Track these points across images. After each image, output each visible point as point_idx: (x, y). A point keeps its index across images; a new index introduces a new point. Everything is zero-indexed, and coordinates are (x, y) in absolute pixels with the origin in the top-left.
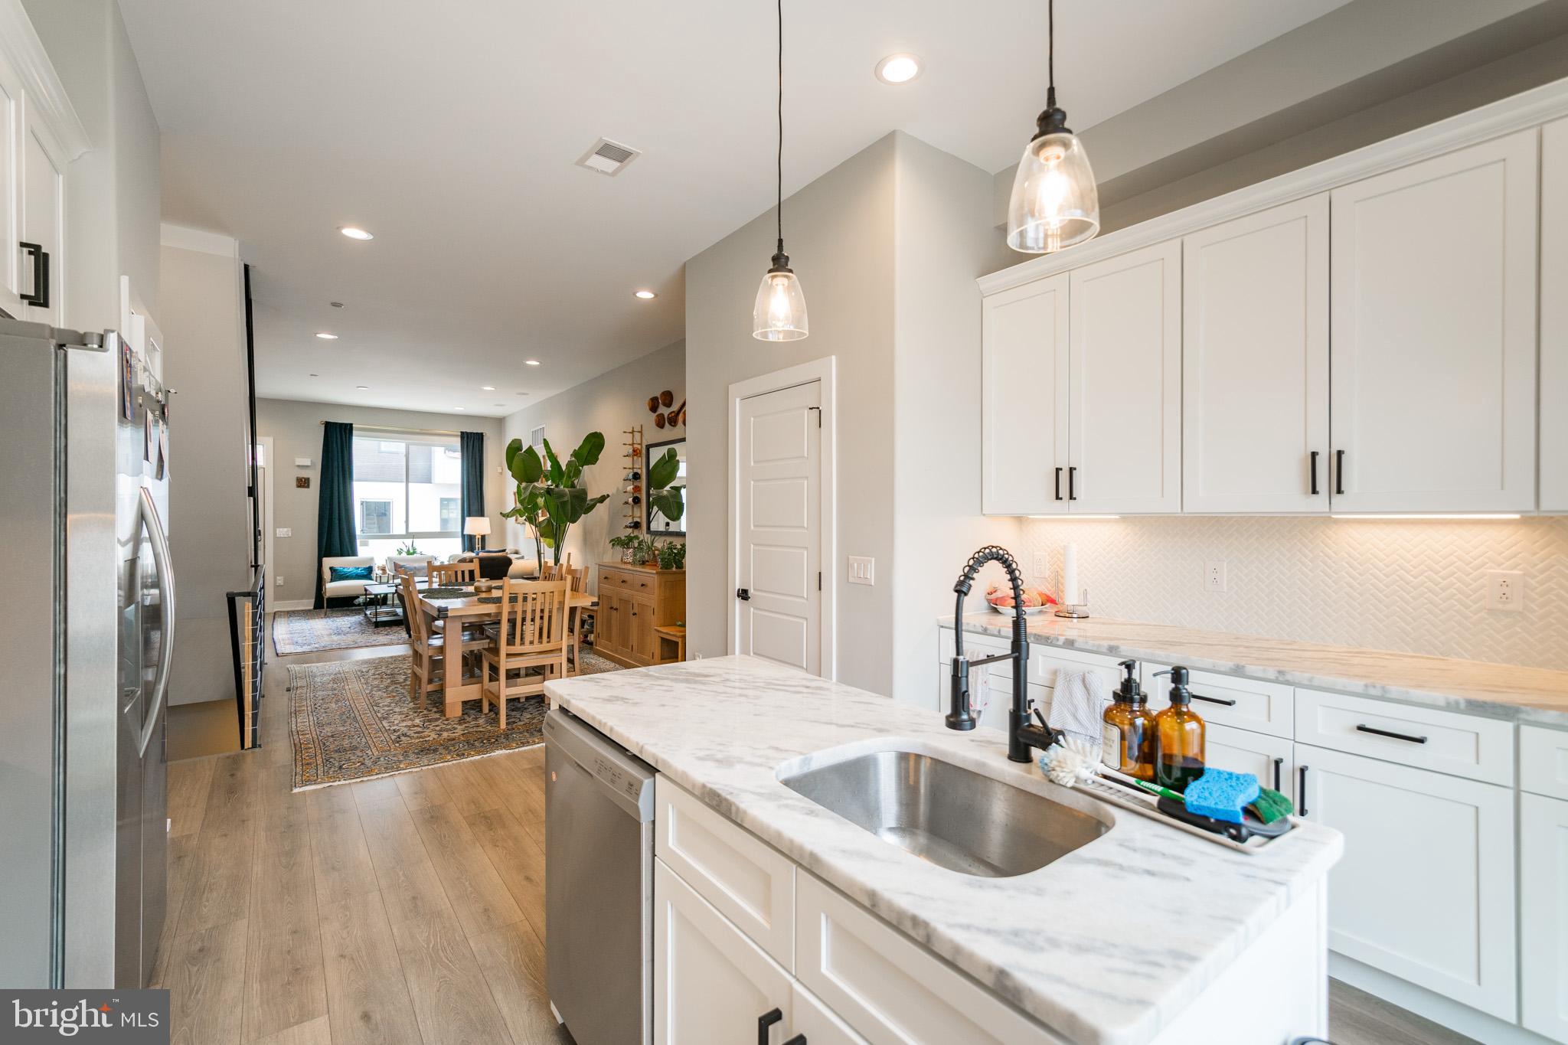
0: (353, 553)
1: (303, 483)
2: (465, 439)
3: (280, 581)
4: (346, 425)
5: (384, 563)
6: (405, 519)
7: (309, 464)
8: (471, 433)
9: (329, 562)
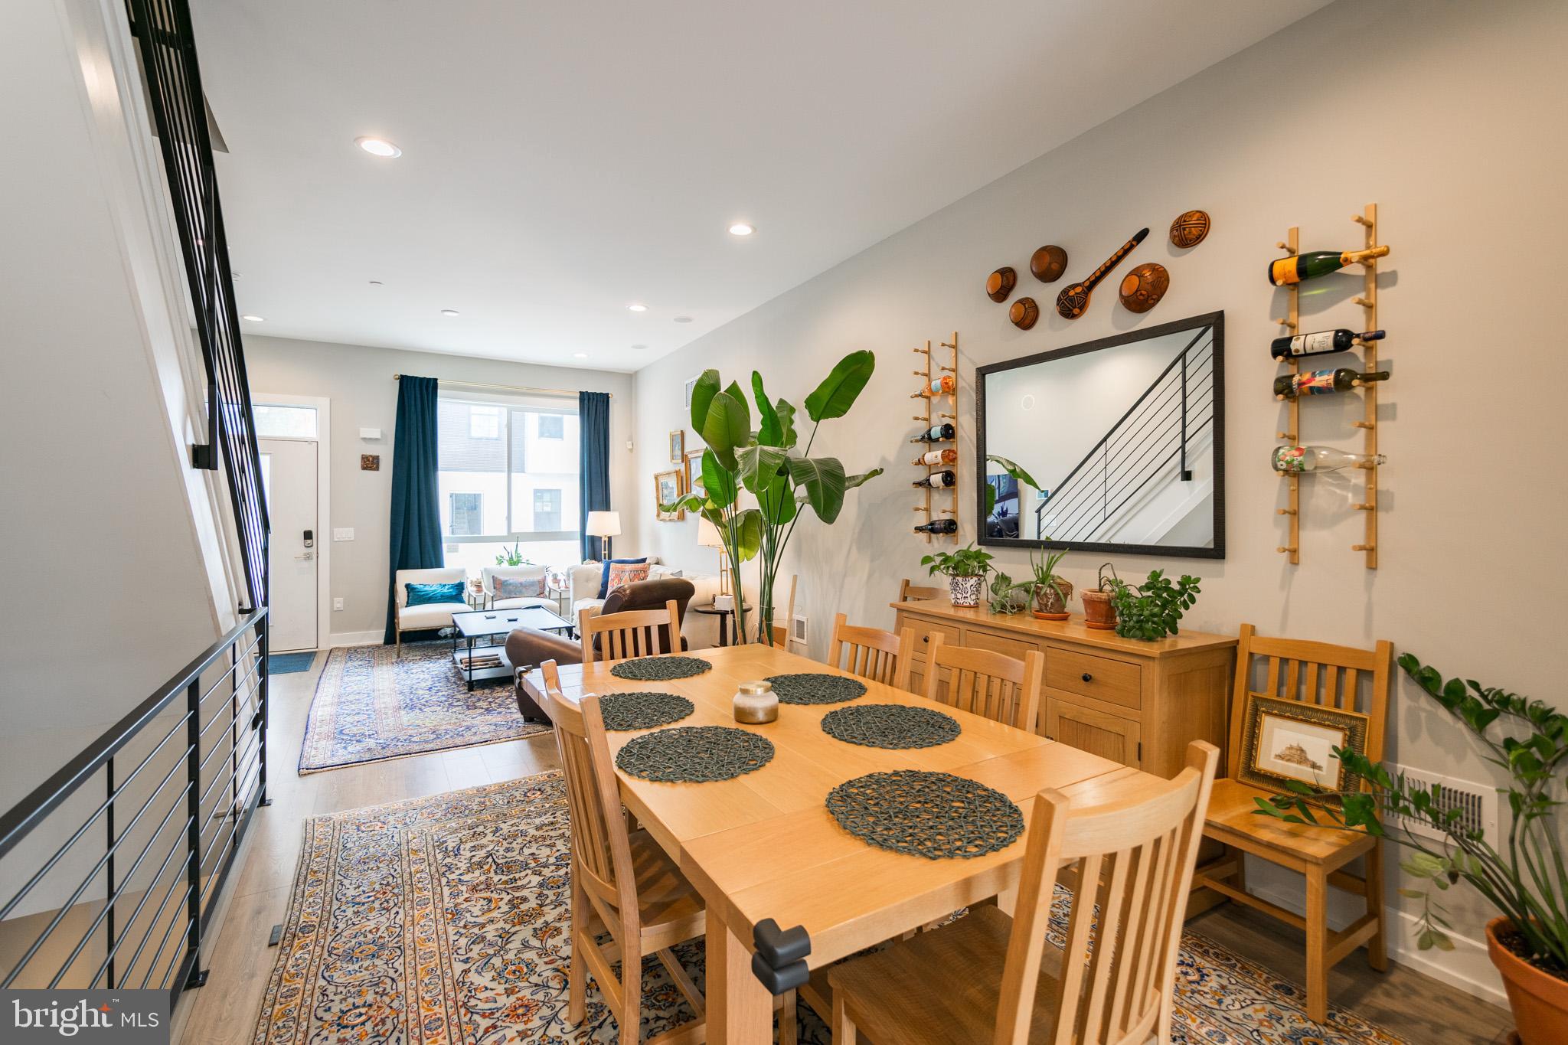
0: (436, 562)
1: (370, 463)
2: (586, 401)
3: (339, 603)
4: (429, 380)
5: (480, 577)
6: (506, 515)
7: (378, 436)
8: (593, 394)
9: (405, 577)
